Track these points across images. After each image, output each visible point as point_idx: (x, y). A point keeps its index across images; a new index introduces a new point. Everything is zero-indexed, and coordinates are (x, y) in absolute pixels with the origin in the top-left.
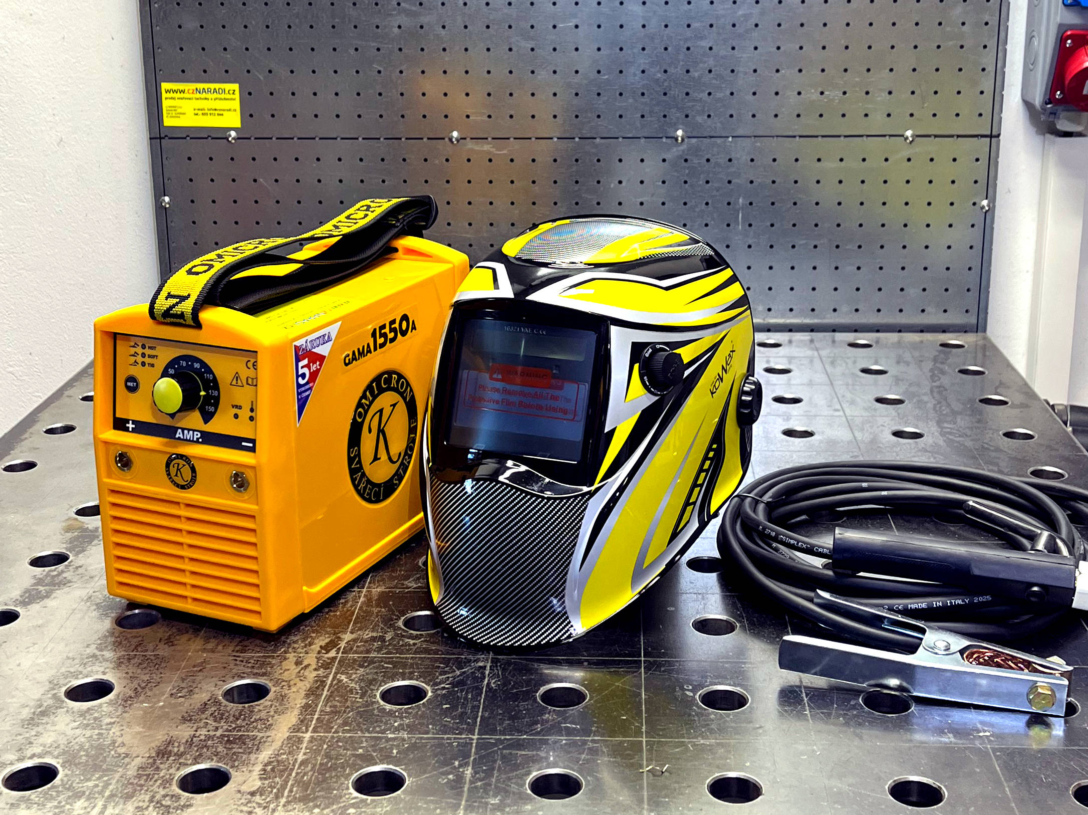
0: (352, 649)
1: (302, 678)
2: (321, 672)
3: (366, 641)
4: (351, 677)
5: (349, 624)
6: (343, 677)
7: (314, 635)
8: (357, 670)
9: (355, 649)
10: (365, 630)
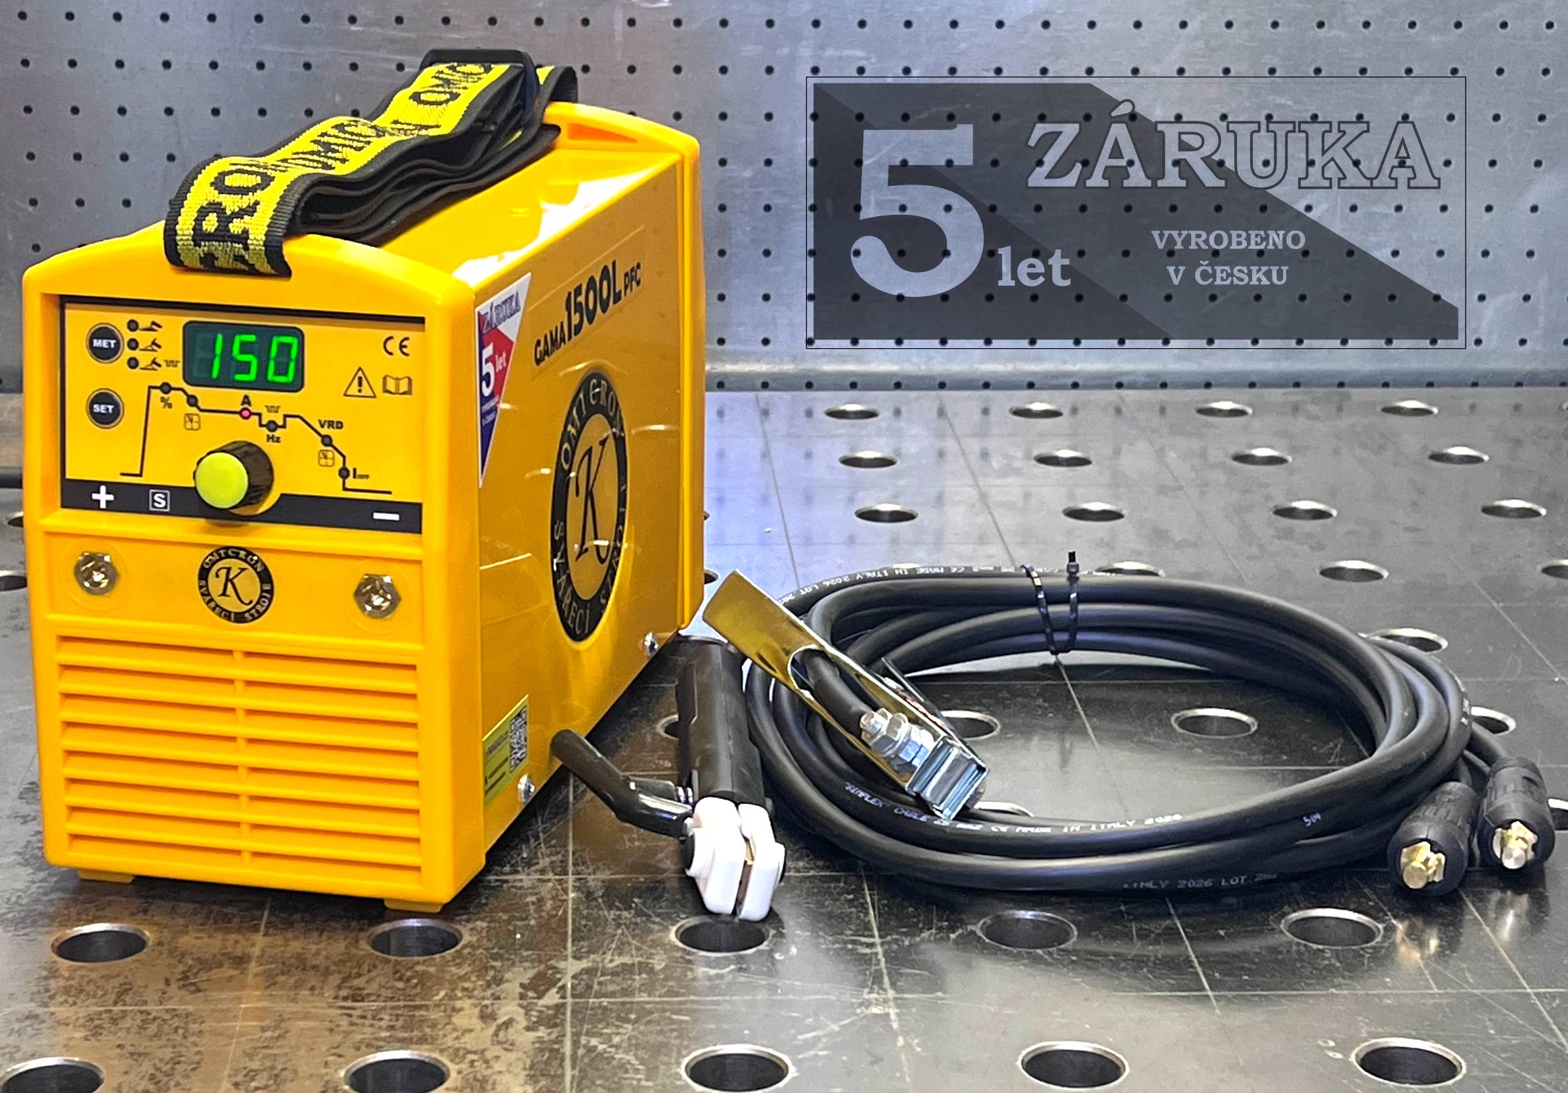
0: (590, 987)
1: (506, 1046)
2: (542, 1032)
3: (615, 973)
4: (610, 1040)
5: (564, 940)
6: (594, 1042)
7: (498, 964)
8: (618, 1027)
9: (596, 987)
10: (604, 953)
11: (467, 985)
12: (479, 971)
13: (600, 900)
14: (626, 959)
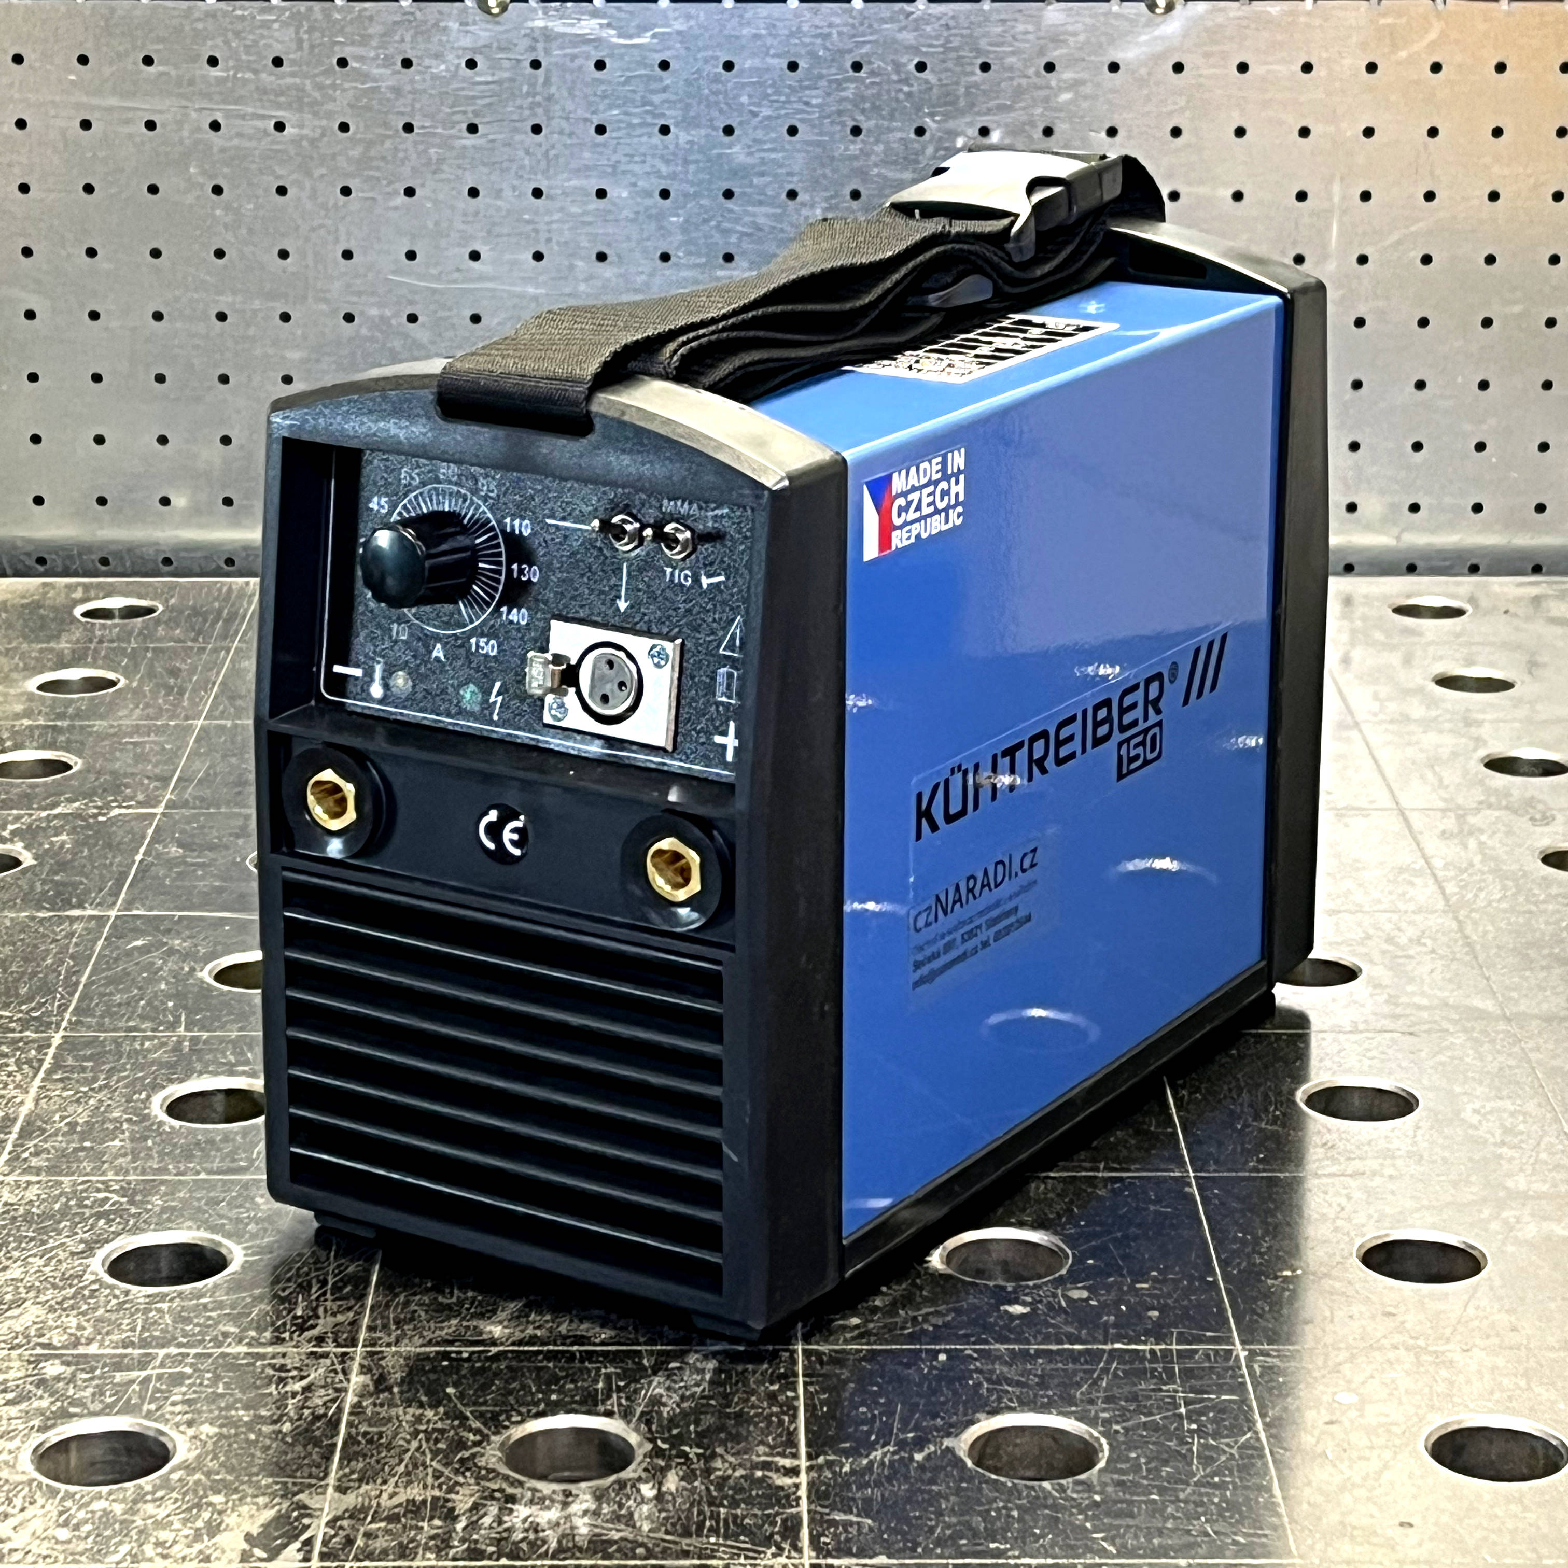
0: (350, 1542)
3: (393, 1518)
5: (328, 1458)
7: (218, 1499)
9: (360, 1542)
10: (385, 1482)
11: (165, 1535)
12: (189, 1510)
13: (396, 1390)
14: (415, 1492)
